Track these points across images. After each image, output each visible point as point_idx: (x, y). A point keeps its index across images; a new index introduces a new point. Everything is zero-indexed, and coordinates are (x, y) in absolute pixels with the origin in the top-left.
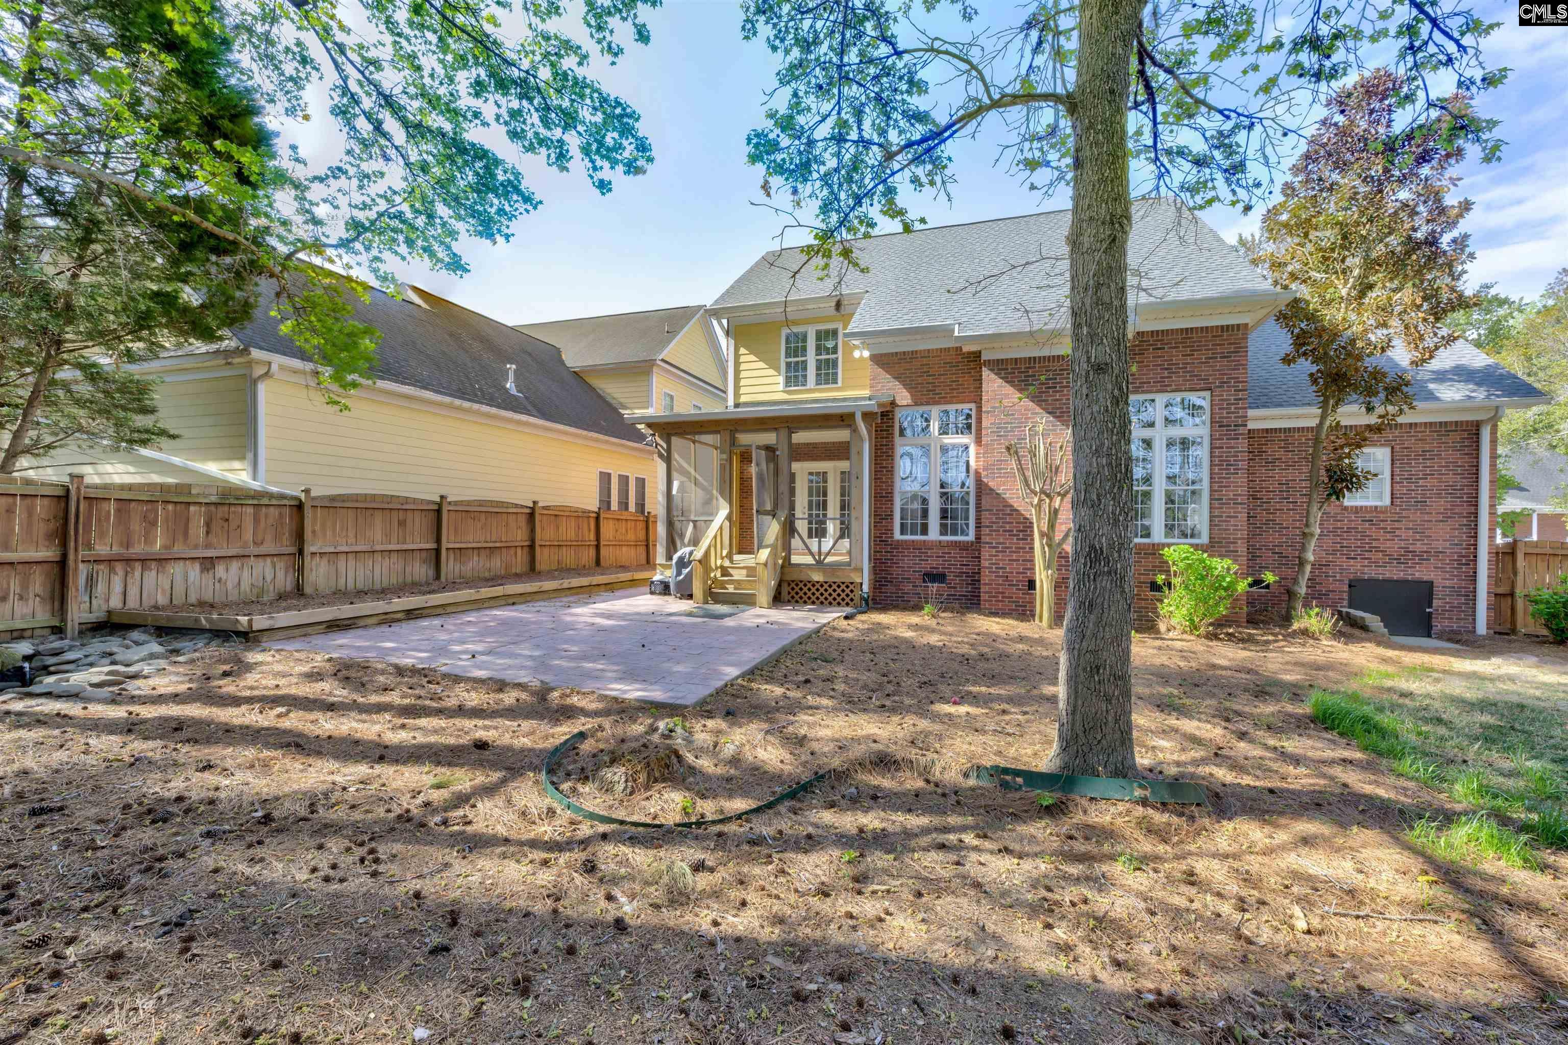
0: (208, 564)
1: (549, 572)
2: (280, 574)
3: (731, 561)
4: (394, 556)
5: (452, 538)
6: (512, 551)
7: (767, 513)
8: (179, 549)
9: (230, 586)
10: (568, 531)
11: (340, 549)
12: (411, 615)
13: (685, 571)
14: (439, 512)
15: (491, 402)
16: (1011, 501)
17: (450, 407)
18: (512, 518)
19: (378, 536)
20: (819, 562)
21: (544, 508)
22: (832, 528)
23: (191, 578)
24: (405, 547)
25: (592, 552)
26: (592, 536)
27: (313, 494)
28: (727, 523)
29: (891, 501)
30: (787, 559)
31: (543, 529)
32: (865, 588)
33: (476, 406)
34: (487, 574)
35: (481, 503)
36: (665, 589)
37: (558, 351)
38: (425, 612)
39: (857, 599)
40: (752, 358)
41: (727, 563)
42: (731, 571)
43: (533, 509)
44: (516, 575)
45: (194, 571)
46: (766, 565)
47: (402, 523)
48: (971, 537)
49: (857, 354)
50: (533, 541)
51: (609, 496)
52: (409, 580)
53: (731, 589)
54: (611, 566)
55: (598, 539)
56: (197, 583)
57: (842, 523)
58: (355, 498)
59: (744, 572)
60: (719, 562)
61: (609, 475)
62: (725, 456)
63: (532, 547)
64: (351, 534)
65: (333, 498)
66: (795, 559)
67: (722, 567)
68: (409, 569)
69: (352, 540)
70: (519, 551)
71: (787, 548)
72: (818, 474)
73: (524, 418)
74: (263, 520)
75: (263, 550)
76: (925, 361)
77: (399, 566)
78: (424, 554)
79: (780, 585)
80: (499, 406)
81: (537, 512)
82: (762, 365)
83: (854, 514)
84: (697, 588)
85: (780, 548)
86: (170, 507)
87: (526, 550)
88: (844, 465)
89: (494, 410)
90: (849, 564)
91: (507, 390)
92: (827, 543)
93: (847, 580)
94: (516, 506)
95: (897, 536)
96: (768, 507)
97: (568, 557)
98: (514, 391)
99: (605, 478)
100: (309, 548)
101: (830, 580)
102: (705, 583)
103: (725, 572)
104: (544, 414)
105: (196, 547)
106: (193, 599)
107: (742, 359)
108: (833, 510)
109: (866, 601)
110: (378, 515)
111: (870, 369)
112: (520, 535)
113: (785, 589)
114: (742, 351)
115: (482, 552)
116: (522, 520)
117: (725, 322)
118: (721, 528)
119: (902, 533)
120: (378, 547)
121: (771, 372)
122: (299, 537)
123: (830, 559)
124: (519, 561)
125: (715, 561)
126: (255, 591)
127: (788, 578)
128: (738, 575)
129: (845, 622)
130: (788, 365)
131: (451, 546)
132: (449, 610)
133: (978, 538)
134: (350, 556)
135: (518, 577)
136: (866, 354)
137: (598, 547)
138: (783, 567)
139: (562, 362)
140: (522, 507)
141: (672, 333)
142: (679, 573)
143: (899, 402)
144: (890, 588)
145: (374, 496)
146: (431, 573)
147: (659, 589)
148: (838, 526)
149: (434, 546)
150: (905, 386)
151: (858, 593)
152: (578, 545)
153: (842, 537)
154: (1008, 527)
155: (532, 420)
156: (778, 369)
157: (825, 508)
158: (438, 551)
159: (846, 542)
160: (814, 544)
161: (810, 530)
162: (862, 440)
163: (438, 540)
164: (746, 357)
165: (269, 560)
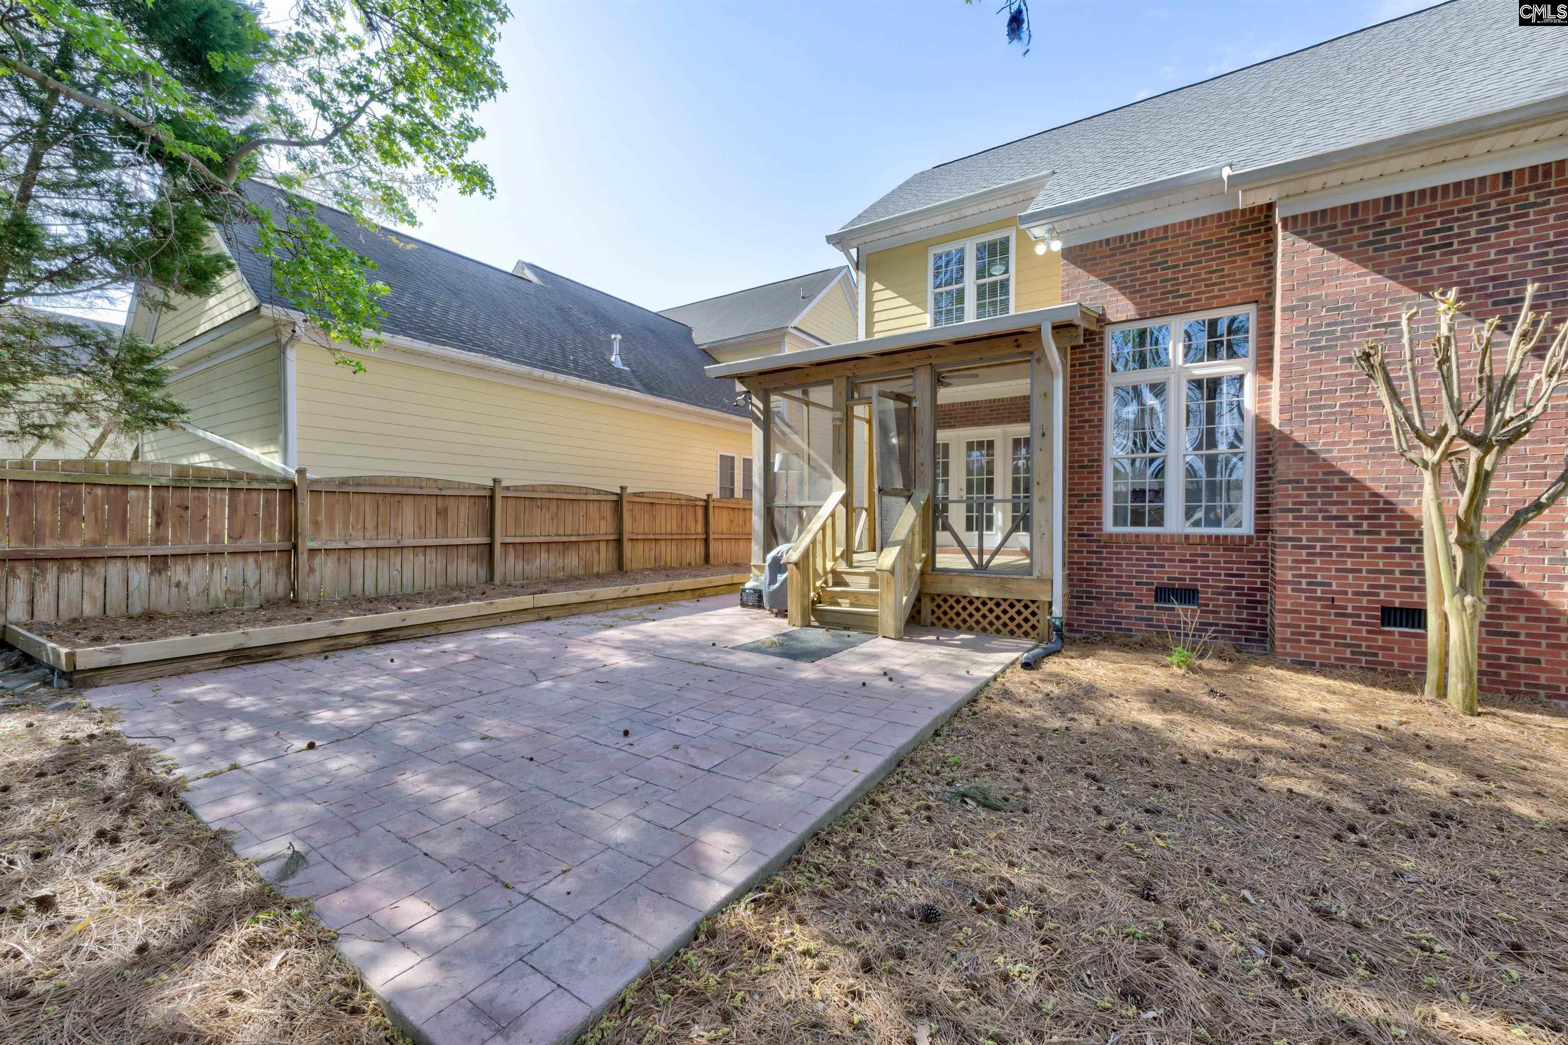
0: (160, 563)
1: (641, 571)
2: (269, 577)
3: (850, 564)
4: (431, 554)
5: (511, 531)
6: (594, 545)
7: (895, 493)
8: (112, 545)
9: (193, 590)
10: (667, 523)
11: (352, 544)
12: (377, 638)
13: (781, 578)
14: (492, 498)
15: (585, 373)
16: (1340, 465)
17: (529, 378)
18: (593, 508)
19: (409, 529)
20: (980, 568)
21: (635, 494)
22: (1001, 516)
23: (134, 584)
24: (445, 542)
25: (700, 549)
26: (700, 528)
27: (309, 475)
28: (842, 510)
29: (1099, 472)
30: (930, 560)
31: (634, 519)
32: (1058, 610)
33: (561, 377)
34: (560, 574)
35: (551, 488)
36: (756, 600)
37: (690, 330)
38: (403, 633)
39: (1042, 627)
40: (889, 294)
41: (842, 567)
42: (847, 578)
43: (620, 496)
44: (598, 576)
45: (140, 574)
46: (892, 571)
47: (442, 513)
48: (1247, 528)
49: (1040, 250)
50: (620, 533)
51: (733, 483)
52: (452, 580)
53: (845, 606)
54: (724, 564)
55: (707, 533)
56: (144, 587)
57: (1015, 508)
58: (372, 481)
59: (866, 580)
60: (829, 565)
61: (733, 458)
62: (839, 414)
63: (619, 542)
64: (370, 525)
65: (344, 482)
66: (944, 560)
67: (833, 572)
68: (452, 570)
69: (371, 533)
70: (603, 546)
71: (931, 547)
72: (980, 444)
73: (624, 392)
74: (241, 509)
75: (244, 544)
76: (1159, 246)
77: (440, 566)
78: (473, 550)
79: (918, 599)
80: (593, 379)
81: (625, 499)
82: (902, 301)
83: (1036, 493)
84: (794, 606)
85: (917, 545)
86: (99, 491)
87: (612, 545)
88: (1021, 430)
89: (584, 382)
90: (1028, 570)
91: (610, 364)
92: (993, 539)
93: (1026, 598)
94: (599, 492)
95: (1109, 526)
96: (899, 484)
97: (669, 553)
98: (619, 364)
99: (727, 463)
100: (307, 543)
101: (998, 595)
102: (805, 595)
103: (839, 581)
104: (650, 389)
105: (142, 542)
106: (137, 608)
107: (877, 297)
108: (1002, 488)
109: (1058, 630)
110: (408, 504)
111: (1063, 269)
112: (605, 528)
113: (927, 606)
114: (877, 286)
115: (553, 546)
116: (607, 510)
117: (854, 252)
118: (833, 515)
119: (1116, 523)
120: (407, 542)
121: (915, 309)
122: (291, 530)
123: (999, 560)
124: (604, 558)
125: (825, 563)
126: (231, 598)
127: (933, 590)
128: (858, 584)
129: (1024, 676)
130: (938, 298)
131: (509, 540)
132: (444, 629)
133: (1263, 530)
134: (369, 554)
135: (600, 578)
136: (1057, 246)
137: (706, 541)
138: (922, 573)
139: (691, 340)
140: (607, 493)
141: (808, 299)
142: (773, 581)
143: (1112, 316)
144: (1097, 608)
145: (398, 479)
146: (483, 573)
147: (752, 600)
148: (1010, 514)
149: (484, 540)
150: (1123, 289)
151: (1043, 617)
152: (680, 539)
153: (1015, 529)
154: (1334, 510)
155: (633, 394)
156: (922, 304)
157: (990, 489)
158: (491, 546)
159: (1023, 539)
160: (971, 539)
161: (969, 520)
162: (1051, 373)
163: (491, 533)
164: (882, 294)
165: (251, 559)
